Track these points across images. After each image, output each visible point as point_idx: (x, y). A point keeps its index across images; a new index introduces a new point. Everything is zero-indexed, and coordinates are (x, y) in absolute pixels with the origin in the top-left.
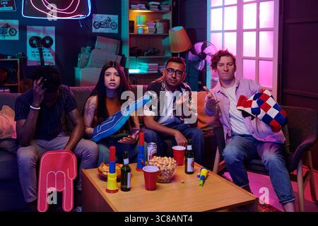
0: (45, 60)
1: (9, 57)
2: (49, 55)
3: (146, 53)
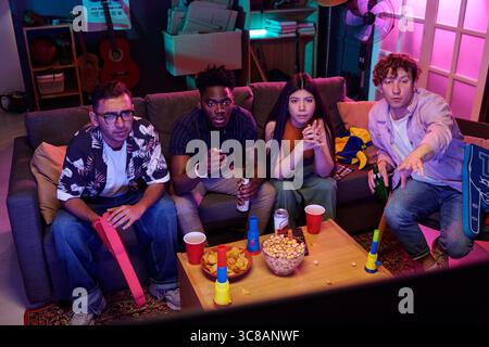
0: (113, 22)
1: (55, 21)
2: (120, 13)
3: (276, 4)
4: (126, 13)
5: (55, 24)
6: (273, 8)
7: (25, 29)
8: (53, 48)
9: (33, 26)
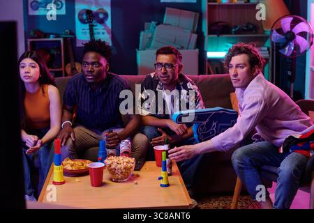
1: (52, 36)
2: (103, 33)
3: (233, 30)
4: (108, 33)
5: (52, 38)
6: (231, 34)
7: (29, 40)
8: (48, 56)
9: (35, 38)
